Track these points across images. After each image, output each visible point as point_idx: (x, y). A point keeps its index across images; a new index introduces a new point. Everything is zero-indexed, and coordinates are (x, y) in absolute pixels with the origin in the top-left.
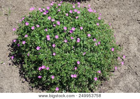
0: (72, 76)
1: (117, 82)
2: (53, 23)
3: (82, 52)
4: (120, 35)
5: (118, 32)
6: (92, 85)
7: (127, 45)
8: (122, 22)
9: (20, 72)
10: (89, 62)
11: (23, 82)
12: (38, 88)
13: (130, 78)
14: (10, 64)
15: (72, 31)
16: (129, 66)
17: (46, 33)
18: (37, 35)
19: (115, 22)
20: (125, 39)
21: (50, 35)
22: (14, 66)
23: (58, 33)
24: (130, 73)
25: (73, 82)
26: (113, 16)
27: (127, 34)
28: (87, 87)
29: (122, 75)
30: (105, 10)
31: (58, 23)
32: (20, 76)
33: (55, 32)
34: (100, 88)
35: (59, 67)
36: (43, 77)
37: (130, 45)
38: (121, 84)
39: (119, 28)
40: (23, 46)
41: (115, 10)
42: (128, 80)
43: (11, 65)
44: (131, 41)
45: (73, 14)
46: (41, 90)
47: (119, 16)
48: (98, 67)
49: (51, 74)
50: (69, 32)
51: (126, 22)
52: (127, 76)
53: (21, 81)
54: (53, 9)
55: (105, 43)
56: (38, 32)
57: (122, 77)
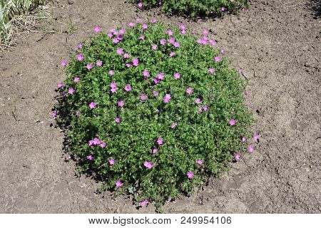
0: (146, 164)
1: (236, 183)
2: (127, 61)
3: (171, 121)
4: (265, 90)
5: (262, 84)
6: (184, 185)
7: (273, 112)
8: (274, 66)
9: (65, 141)
10: (183, 141)
11: (66, 161)
12: (91, 175)
13: (263, 179)
14: (51, 125)
15: (157, 79)
16: (266, 155)
17: (111, 78)
18: (96, 79)
19: (261, 65)
20: (271, 100)
21: (118, 84)
22: (59, 128)
23: (134, 80)
24: (265, 169)
25: (149, 175)
26: (259, 51)
27: (278, 90)
28: (174, 185)
29: (250, 171)
30: (247, 39)
31: (135, 61)
32: (63, 149)
33: (127, 79)
34: (203, 190)
35: (126, 144)
36: (96, 158)
37: (278, 112)
38: (244, 188)
39: (266, 77)
40: (70, 97)
41: (266, 42)
42: (259, 181)
43: (53, 127)
44: (283, 106)
45: (168, 47)
46: (95, 179)
47: (270, 53)
48: (200, 152)
49: (109, 156)
50: (153, 80)
51: (283, 66)
52: (258, 175)
53: (64, 158)
54: (132, 34)
55: (221, 108)
56: (98, 75)
57: (249, 173)
